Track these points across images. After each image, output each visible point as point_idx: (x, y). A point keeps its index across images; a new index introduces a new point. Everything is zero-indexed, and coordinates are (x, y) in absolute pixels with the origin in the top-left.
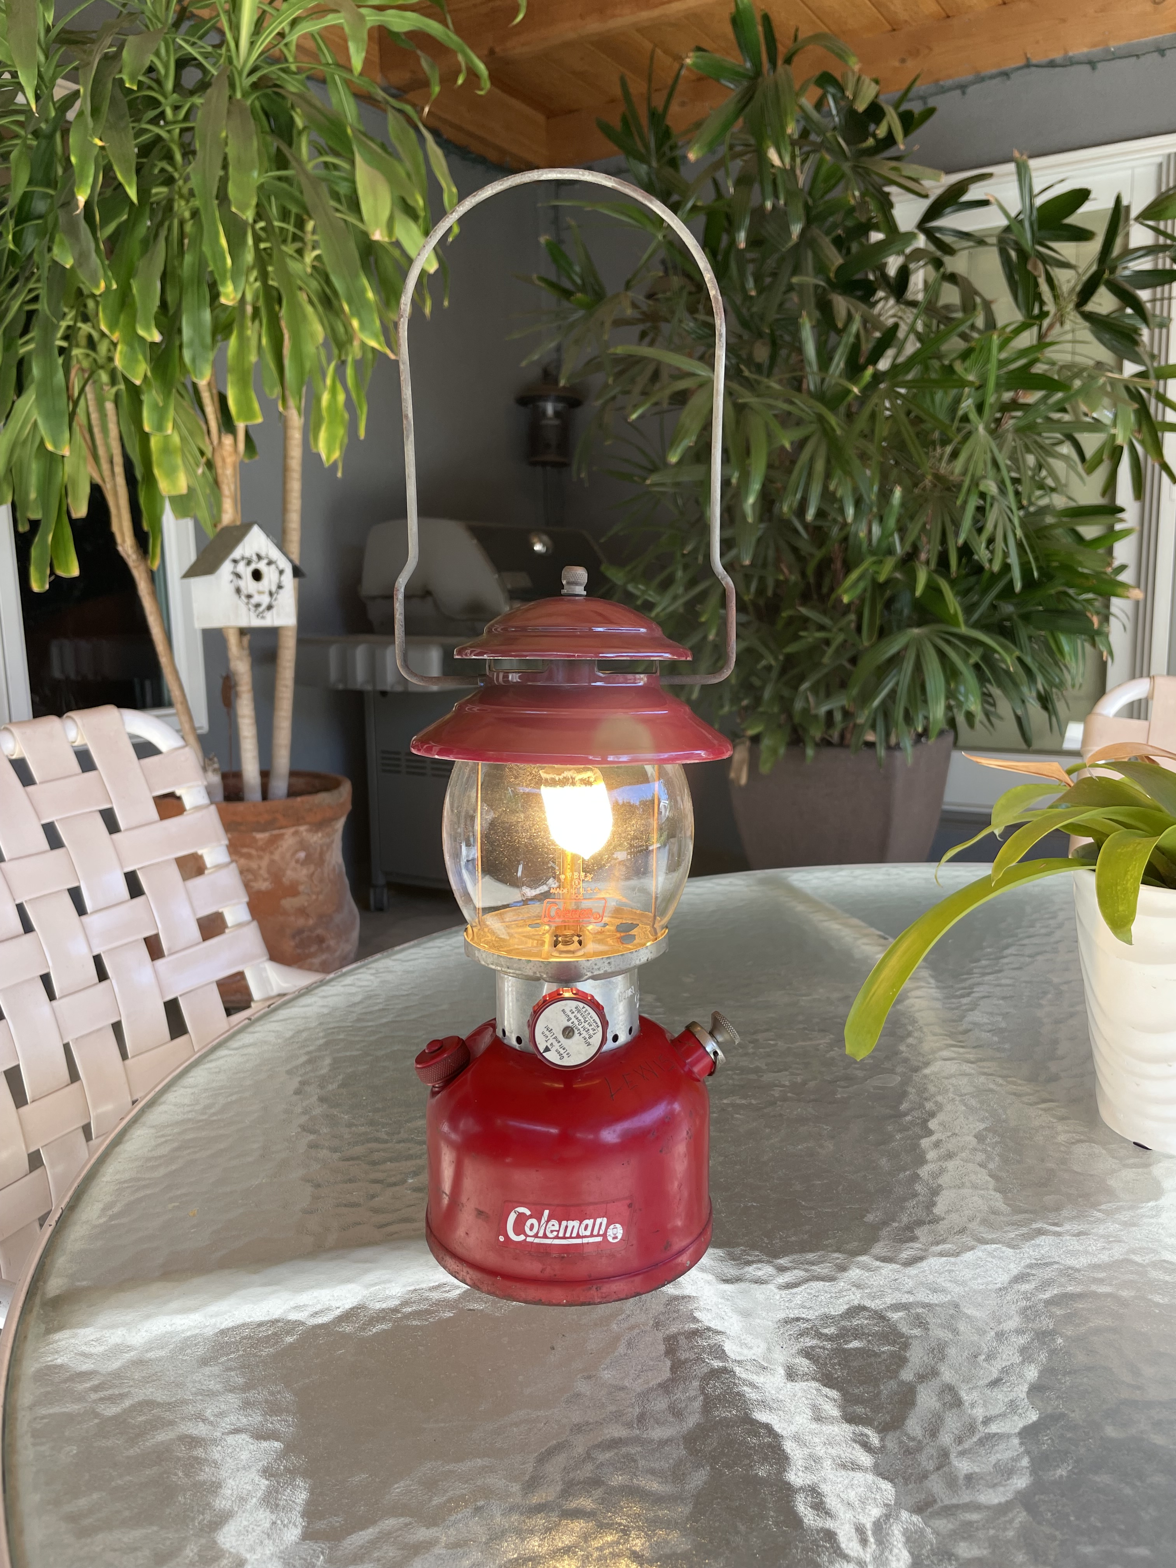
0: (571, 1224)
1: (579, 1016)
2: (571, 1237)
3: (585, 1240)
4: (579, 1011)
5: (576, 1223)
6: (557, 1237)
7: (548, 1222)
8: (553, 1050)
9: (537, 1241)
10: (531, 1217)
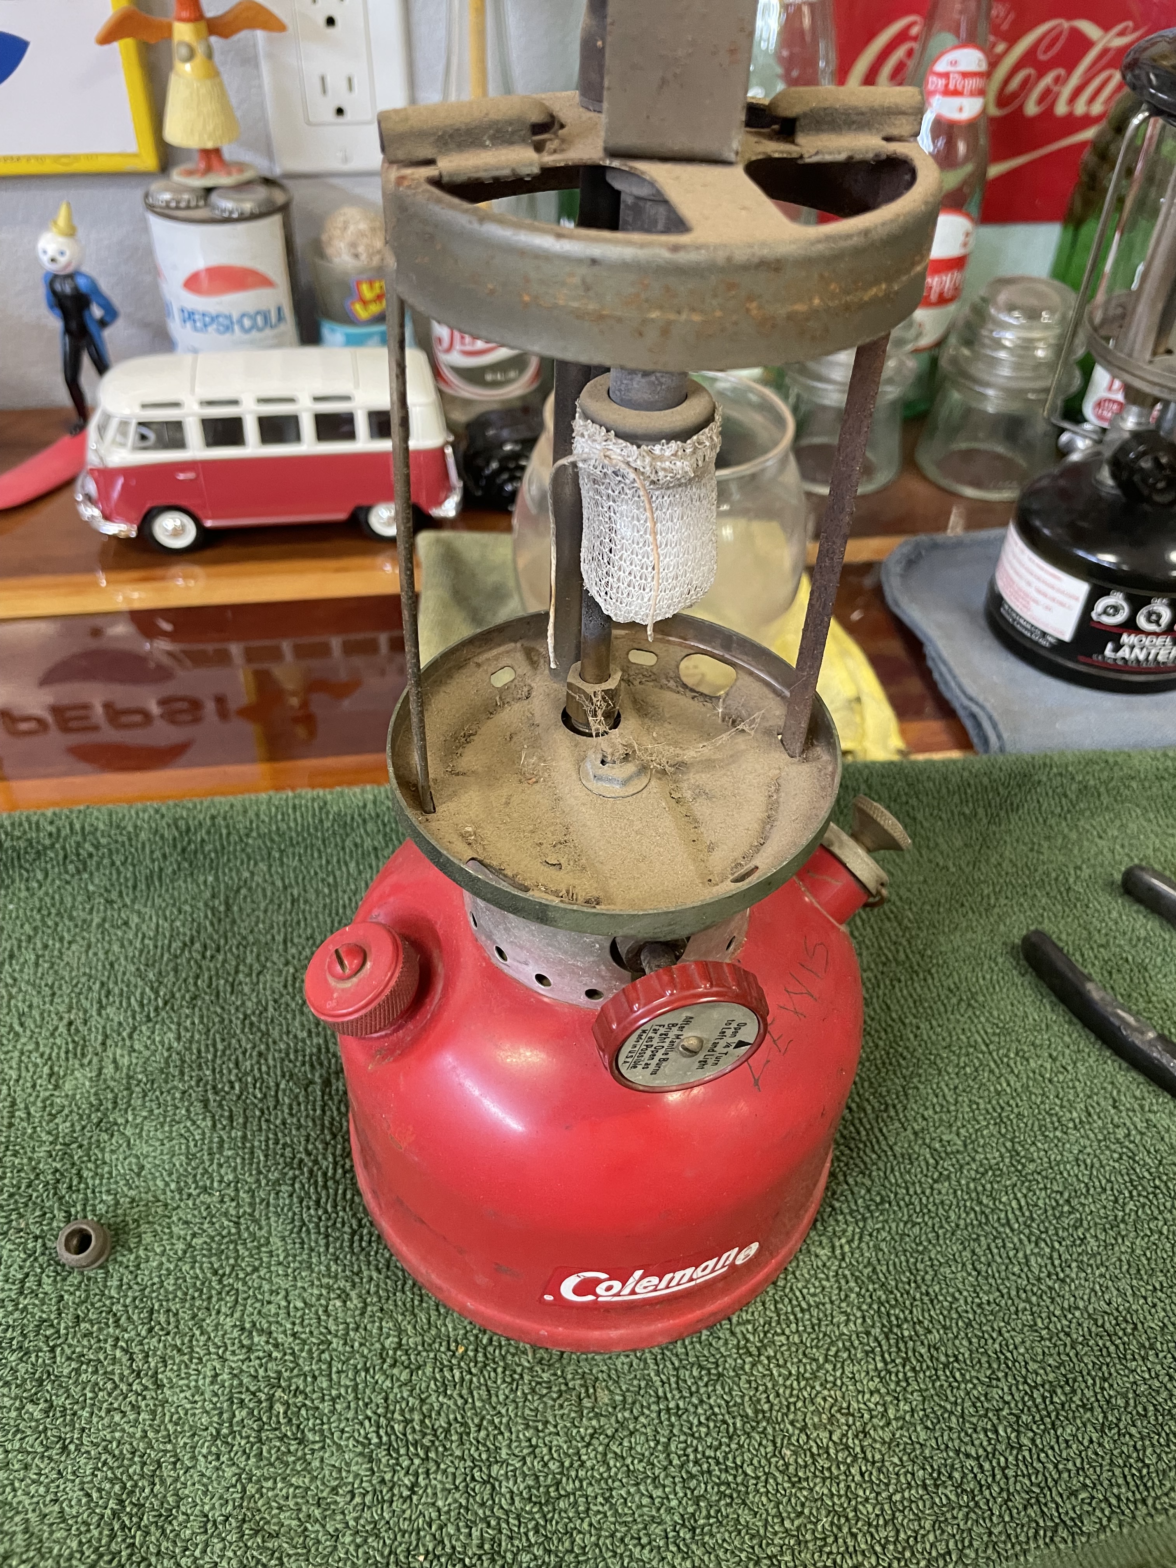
2: (677, 1285)
5: (690, 1270)
10: (607, 1279)
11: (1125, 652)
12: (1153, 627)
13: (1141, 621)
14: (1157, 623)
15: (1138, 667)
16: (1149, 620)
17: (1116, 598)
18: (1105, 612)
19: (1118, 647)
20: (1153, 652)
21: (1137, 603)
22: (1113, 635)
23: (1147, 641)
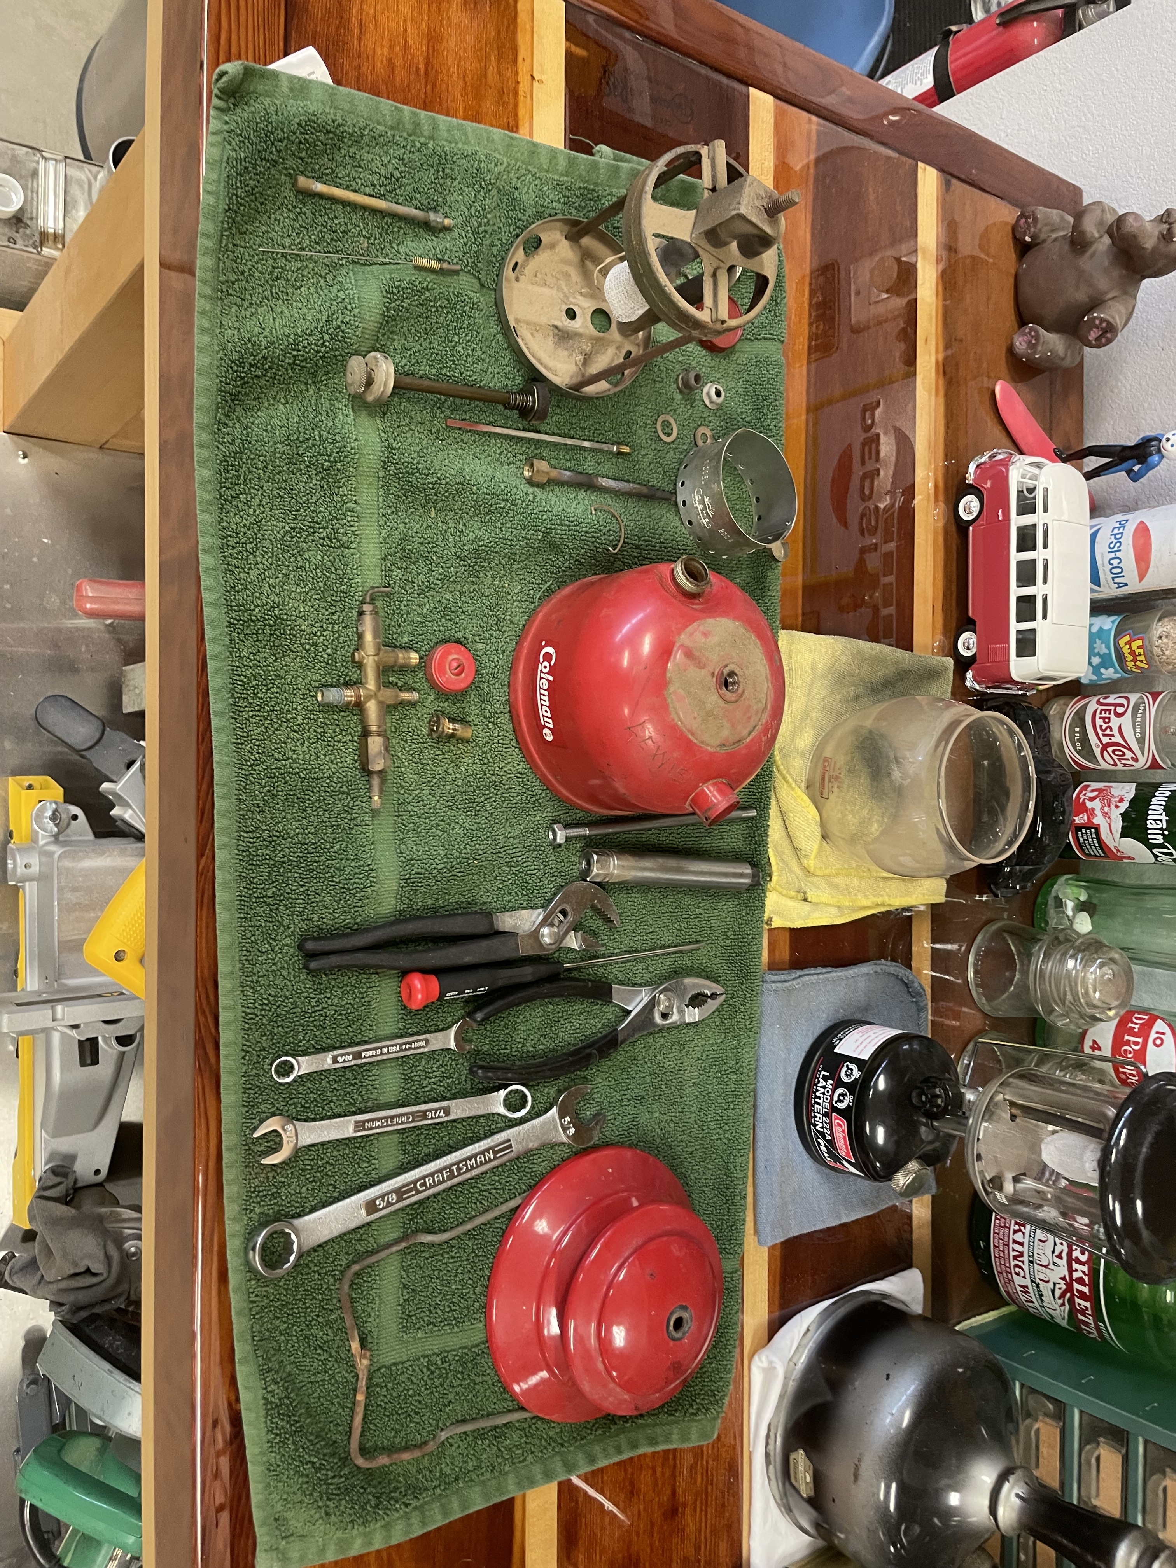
11: (822, 1083)
12: (835, 1098)
13: (840, 1090)
14: (839, 1101)
15: (812, 1091)
16: (840, 1095)
17: (856, 1074)
18: (848, 1068)
19: (825, 1078)
20: (821, 1101)
21: (851, 1087)
22: (834, 1074)
23: (827, 1096)
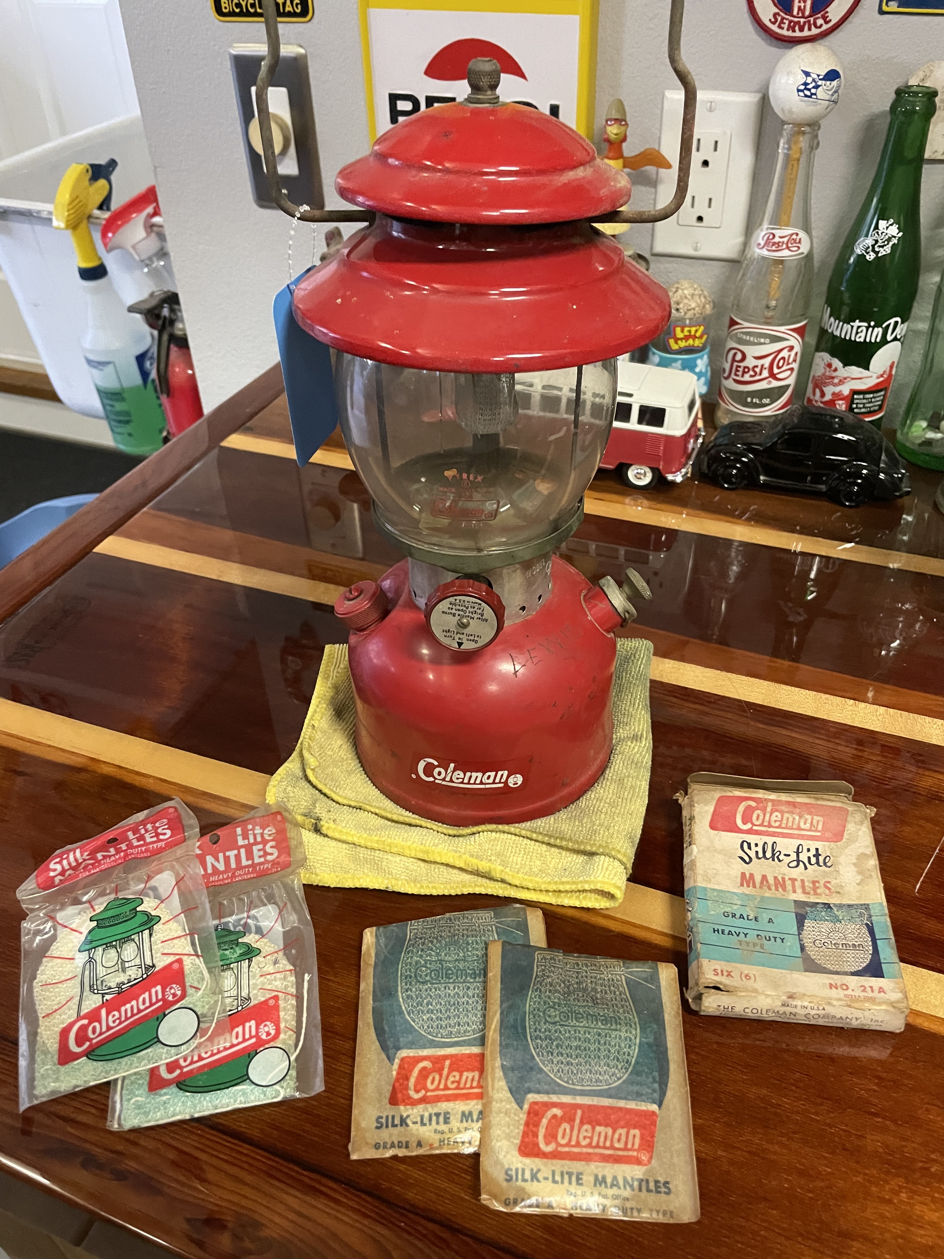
0: (474, 775)
1: (458, 607)
2: (475, 783)
3: (487, 786)
4: (455, 605)
5: (480, 775)
6: (462, 783)
7: (453, 772)
8: (464, 641)
9: (444, 783)
10: (438, 766)
